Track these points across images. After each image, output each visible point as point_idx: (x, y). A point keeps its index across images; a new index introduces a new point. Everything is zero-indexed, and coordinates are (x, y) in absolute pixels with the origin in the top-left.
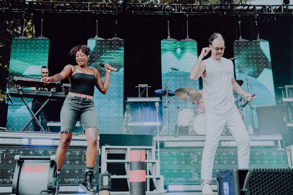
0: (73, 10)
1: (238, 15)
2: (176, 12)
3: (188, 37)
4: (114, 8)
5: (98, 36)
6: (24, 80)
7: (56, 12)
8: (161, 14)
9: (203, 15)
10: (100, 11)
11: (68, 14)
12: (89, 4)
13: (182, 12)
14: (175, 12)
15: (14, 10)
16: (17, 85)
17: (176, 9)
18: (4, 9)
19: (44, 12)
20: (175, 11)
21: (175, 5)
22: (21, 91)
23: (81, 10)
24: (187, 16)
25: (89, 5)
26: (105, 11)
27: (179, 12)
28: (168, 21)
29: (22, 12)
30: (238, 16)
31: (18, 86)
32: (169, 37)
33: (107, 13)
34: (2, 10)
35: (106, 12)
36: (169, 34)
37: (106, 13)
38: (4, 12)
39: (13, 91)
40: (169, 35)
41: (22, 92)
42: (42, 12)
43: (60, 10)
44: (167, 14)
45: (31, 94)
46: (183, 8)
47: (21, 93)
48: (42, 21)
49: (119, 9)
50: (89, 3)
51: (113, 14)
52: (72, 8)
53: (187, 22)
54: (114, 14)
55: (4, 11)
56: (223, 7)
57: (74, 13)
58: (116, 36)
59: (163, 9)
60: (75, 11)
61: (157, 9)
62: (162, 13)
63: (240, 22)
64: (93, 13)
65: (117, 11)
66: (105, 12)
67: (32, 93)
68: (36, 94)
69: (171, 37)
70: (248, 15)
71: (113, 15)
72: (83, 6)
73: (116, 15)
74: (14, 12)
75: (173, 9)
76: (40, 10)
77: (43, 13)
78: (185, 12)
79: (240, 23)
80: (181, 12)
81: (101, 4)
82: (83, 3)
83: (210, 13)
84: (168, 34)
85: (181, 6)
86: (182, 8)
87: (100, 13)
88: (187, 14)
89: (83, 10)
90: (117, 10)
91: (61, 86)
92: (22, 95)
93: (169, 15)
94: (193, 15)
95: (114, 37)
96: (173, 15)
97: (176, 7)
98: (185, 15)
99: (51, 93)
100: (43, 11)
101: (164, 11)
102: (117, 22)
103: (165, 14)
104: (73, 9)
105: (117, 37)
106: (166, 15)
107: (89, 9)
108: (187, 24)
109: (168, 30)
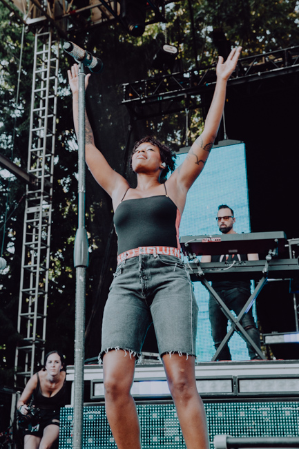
0: (288, 65)
6: (203, 241)
7: (250, 81)
11: (279, 78)
15: (163, 96)
16: (190, 255)
18: (144, 99)
22: (199, 268)
29: (179, 95)
31: (191, 257)
34: (141, 100)
38: (143, 104)
41: (203, 269)
43: (259, 74)
45: (222, 272)
47: (201, 272)
55: (143, 102)
57: (290, 72)
60: (293, 66)
67: (225, 269)
68: (234, 270)
74: (163, 100)
91: (286, 246)
92: (202, 275)
99: (267, 265)
104: (286, 63)
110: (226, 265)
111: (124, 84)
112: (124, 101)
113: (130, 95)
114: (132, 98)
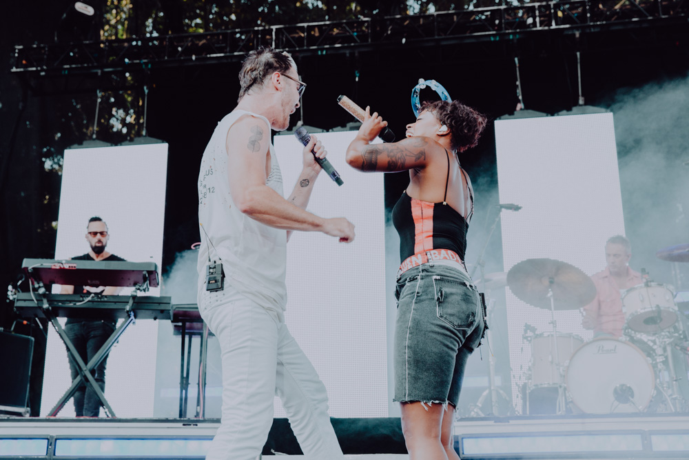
0: (230, 52)
2: (539, 28)
3: (581, 101)
4: (348, 34)
5: (305, 124)
7: (181, 65)
8: (492, 39)
10: (305, 48)
12: (274, 30)
13: (556, 25)
14: (535, 29)
15: (68, 69)
16: (35, 283)
17: (538, 19)
18: (43, 70)
19: (150, 66)
20: (534, 24)
21: (534, 7)
22: (45, 301)
24: (577, 34)
25: (274, 33)
26: (322, 47)
27: (546, 28)
28: (516, 59)
29: (92, 71)
31: (36, 286)
32: (520, 106)
33: (328, 52)
34: (39, 71)
35: (326, 49)
36: (520, 98)
37: (324, 52)
38: (43, 76)
39: (25, 300)
40: (519, 101)
41: (50, 302)
42: (144, 66)
43: (194, 56)
44: (511, 37)
45: (75, 306)
46: (560, 14)
47: (45, 306)
48: (146, 91)
49: (363, 37)
50: (274, 27)
51: (347, 52)
52: (226, 47)
53: (578, 54)
54: (350, 53)
55: (43, 74)
59: (497, 22)
60: (236, 54)
61: (478, 23)
62: (493, 35)
65: (357, 42)
66: (322, 50)
67: (78, 304)
68: (90, 305)
69: (527, 107)
71: (348, 55)
72: (257, 39)
73: (356, 54)
74: (70, 75)
75: (530, 21)
76: (138, 61)
77: (149, 69)
78: (567, 26)
80: (554, 26)
81: (308, 26)
82: (258, 30)
83: (650, 18)
84: (518, 97)
85: (552, 6)
86: (556, 13)
88: (577, 29)
90: (355, 41)
92: (47, 309)
93: (518, 39)
94: (597, 30)
95: (352, 120)
96: (530, 36)
97: (537, 13)
98: (570, 33)
99: (131, 302)
100: (146, 64)
101: (500, 27)
102: (358, 75)
103: (506, 38)
104: (228, 49)
106: (510, 40)
107: (274, 46)
108: (579, 61)
109: (517, 86)
110: (81, 299)
111: (17, 47)
112: (14, 70)
113: (24, 62)
114: (25, 66)
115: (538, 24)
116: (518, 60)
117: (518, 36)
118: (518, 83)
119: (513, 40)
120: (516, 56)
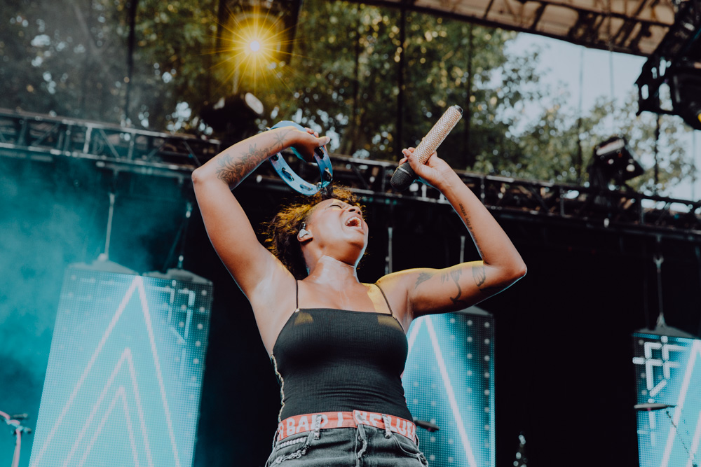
0: (23, 145)
1: (652, 234)
2: (424, 198)
5: (110, 258)
8: (365, 199)
9: (522, 218)
10: (129, 160)
12: (90, 129)
14: (419, 199)
17: (424, 188)
20: (419, 192)
23: (55, 147)
25: (88, 133)
27: (433, 200)
28: (390, 230)
30: (655, 238)
33: (157, 173)
35: (154, 168)
37: (150, 171)
44: (388, 201)
51: (180, 178)
52: (17, 137)
53: (463, 238)
54: (184, 180)
56: (597, 200)
58: (180, 265)
59: (372, 179)
61: (351, 177)
62: (367, 195)
63: (659, 262)
64: (100, 164)
66: (147, 167)
70: (691, 238)
72: (65, 136)
75: (414, 188)
79: (662, 264)
80: (441, 200)
81: (136, 134)
82: (67, 125)
83: (551, 214)
87: (126, 169)
89: (62, 149)
93: (396, 207)
95: (174, 265)
101: (376, 186)
103: (381, 201)
104: (21, 141)
105: (186, 266)
106: (384, 204)
107: (86, 150)
108: (463, 247)
109: (388, 263)
115: (424, 193)
116: (393, 232)
117: (395, 203)
118: (388, 259)
119: (388, 206)
120: (390, 226)
